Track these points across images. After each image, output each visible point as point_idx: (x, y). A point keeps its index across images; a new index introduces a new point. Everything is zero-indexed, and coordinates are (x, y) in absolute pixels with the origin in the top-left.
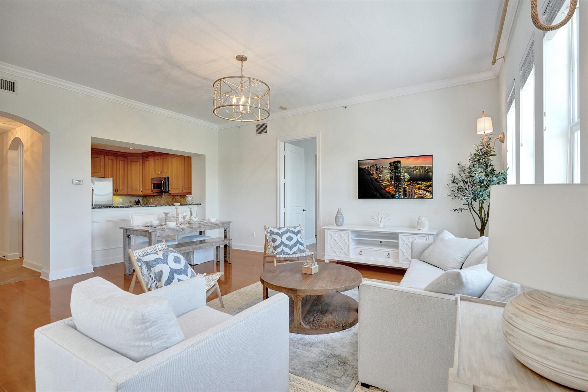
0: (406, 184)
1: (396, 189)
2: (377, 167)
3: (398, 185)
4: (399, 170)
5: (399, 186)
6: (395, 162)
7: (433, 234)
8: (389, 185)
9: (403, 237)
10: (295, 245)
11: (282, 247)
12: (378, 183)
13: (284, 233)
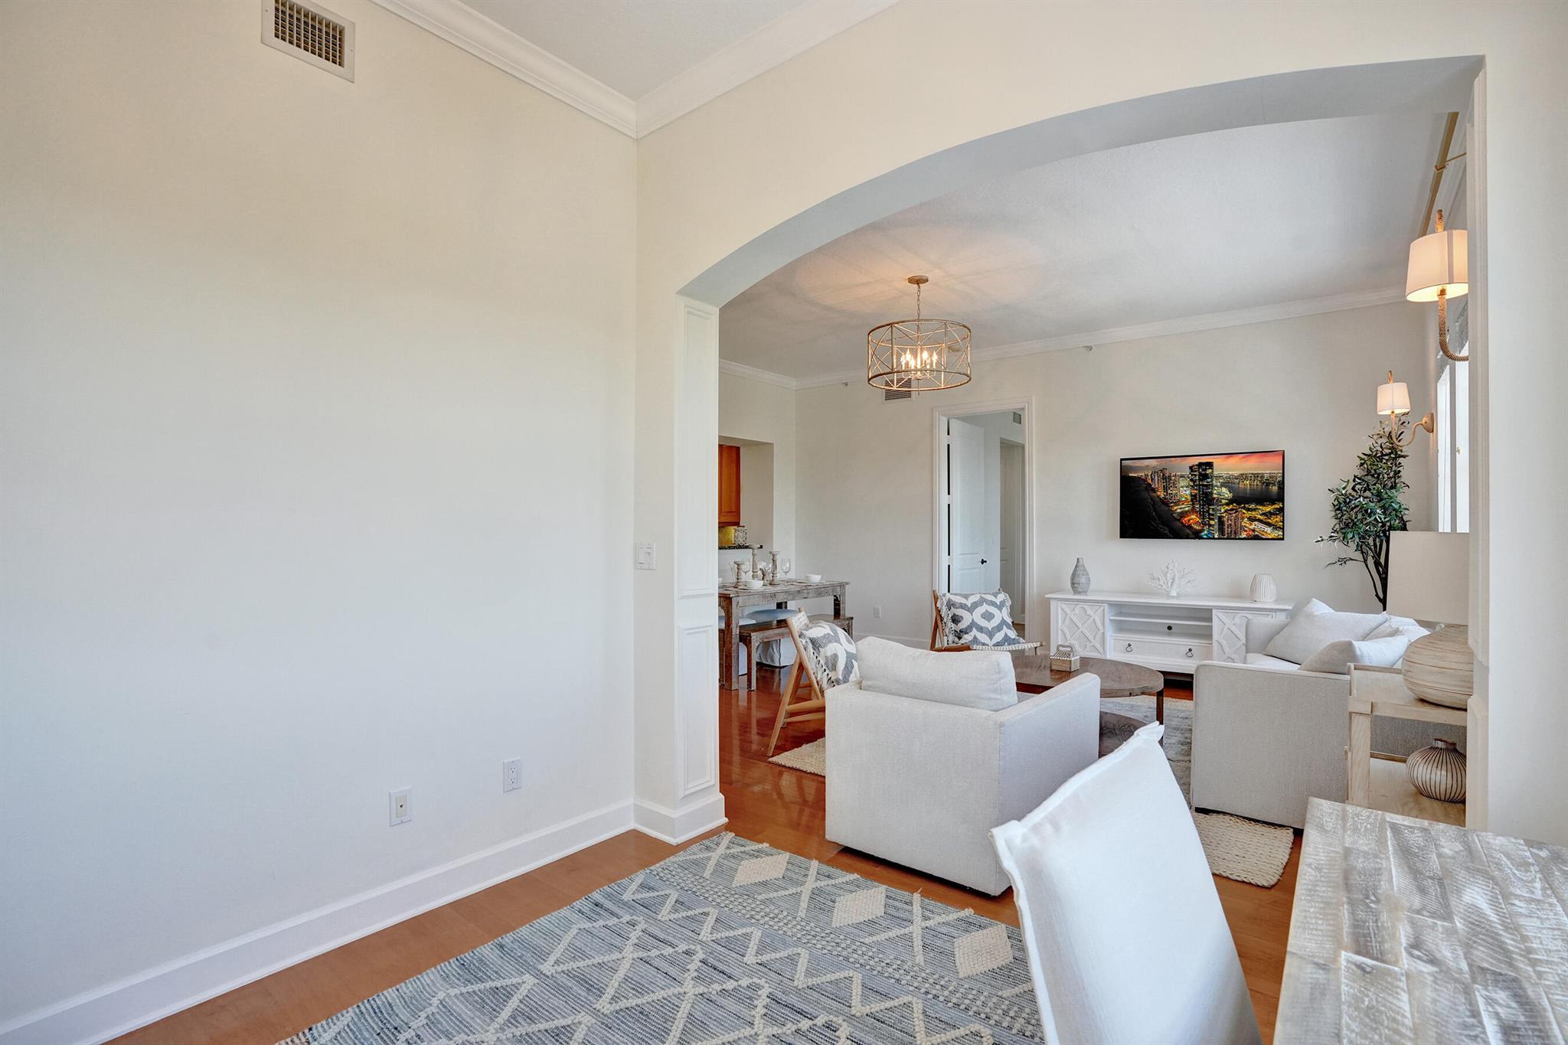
0: (1223, 510)
1: (1203, 519)
2: (1163, 475)
3: (1208, 511)
4: (1209, 480)
5: (1209, 514)
6: (1200, 465)
7: (1285, 610)
8: (1188, 511)
9: (1221, 615)
10: (999, 628)
11: (974, 632)
12: (1167, 508)
13: (975, 605)
